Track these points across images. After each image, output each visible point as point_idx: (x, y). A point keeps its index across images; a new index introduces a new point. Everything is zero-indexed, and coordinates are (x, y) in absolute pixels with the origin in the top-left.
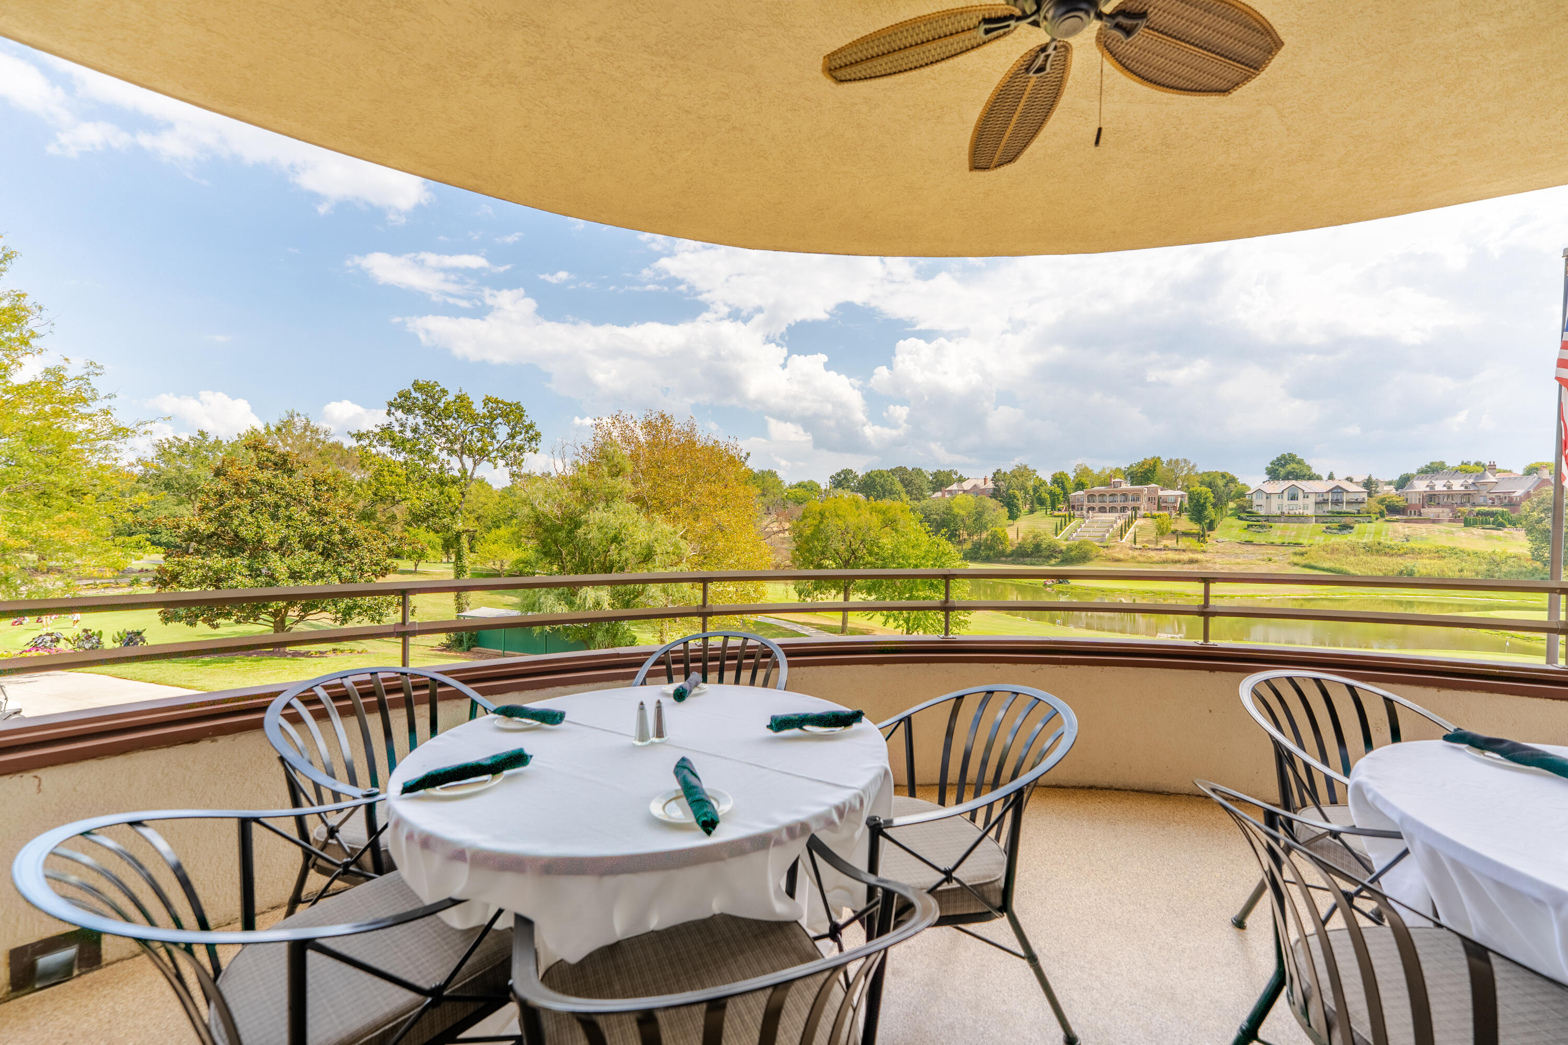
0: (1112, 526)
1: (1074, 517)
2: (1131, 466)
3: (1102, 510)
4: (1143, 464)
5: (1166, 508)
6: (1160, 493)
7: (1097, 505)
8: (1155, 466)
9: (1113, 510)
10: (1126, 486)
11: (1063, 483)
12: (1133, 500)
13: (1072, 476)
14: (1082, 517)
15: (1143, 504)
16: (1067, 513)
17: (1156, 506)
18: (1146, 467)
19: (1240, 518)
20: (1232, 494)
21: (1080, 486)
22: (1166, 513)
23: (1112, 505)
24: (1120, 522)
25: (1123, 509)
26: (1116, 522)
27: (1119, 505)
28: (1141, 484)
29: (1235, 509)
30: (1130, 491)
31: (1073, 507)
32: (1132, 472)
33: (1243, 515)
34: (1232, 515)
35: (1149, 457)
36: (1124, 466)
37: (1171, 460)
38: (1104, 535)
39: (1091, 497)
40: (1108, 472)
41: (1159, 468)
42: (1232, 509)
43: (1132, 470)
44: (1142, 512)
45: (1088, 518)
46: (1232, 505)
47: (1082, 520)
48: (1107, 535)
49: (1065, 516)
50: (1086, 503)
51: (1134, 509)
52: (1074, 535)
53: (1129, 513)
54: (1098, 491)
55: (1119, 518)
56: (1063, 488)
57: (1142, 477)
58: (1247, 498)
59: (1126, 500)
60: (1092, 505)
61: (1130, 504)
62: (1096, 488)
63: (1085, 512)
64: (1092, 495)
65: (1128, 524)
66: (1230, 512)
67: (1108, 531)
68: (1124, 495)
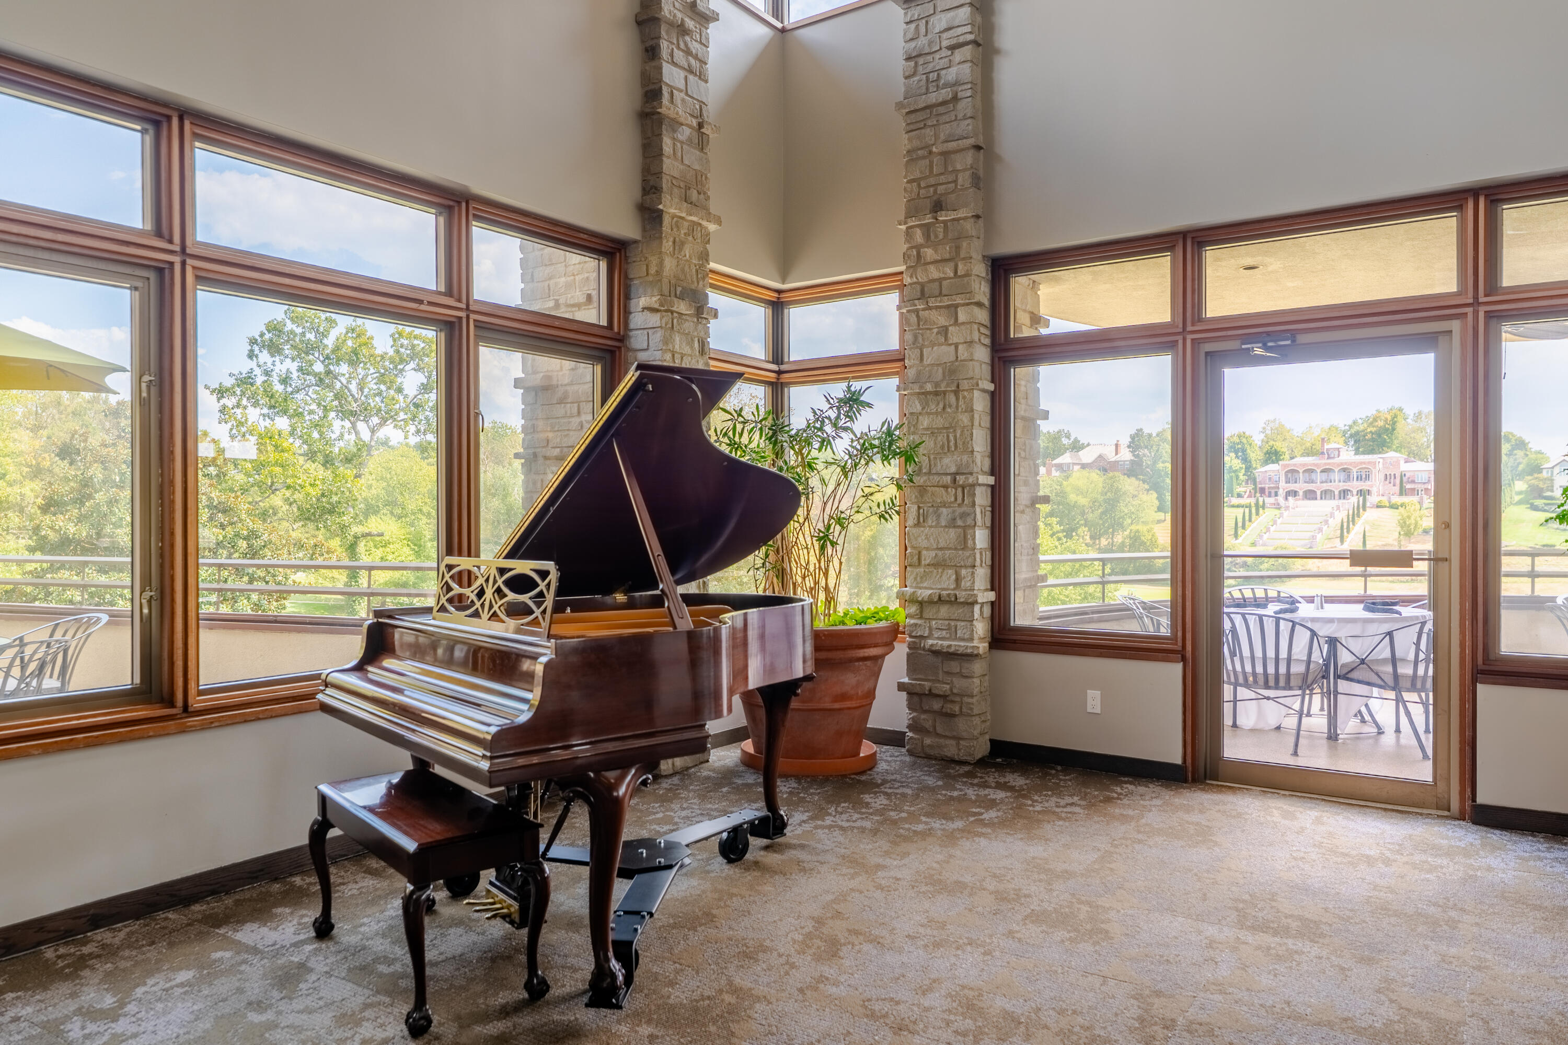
0: (1326, 522)
1: (1263, 507)
2: (1355, 422)
3: (1310, 495)
4: (1375, 420)
5: (1413, 492)
6: (1404, 467)
7: (1301, 487)
8: (1394, 423)
9: (1327, 494)
10: (1348, 456)
11: (1244, 451)
12: (1359, 478)
13: (1258, 439)
14: (1278, 506)
15: (1376, 485)
16: (1252, 501)
17: (1397, 489)
18: (1380, 423)
19: (1535, 508)
20: (1521, 467)
21: (1272, 456)
22: (1414, 499)
23: (1325, 486)
24: (1341, 515)
25: (1344, 494)
26: (1332, 515)
27: (1337, 486)
28: (1371, 452)
29: (1526, 492)
30: (1355, 464)
31: (1262, 491)
32: (1357, 433)
33: (1539, 502)
34: (1520, 503)
35: (1384, 407)
36: (1343, 422)
37: (1420, 413)
38: (1314, 537)
39: (1291, 474)
40: (1317, 432)
41: (1400, 425)
42: (1520, 493)
43: (1356, 428)
44: (1372, 499)
45: (1287, 508)
46: (1520, 486)
47: (1277, 512)
48: (1319, 536)
49: (1249, 506)
50: (1282, 484)
51: (1361, 493)
52: (1265, 537)
53: (1353, 500)
54: (1304, 465)
55: (1338, 508)
56: (1245, 460)
57: (1373, 440)
58: (1545, 474)
59: (1348, 478)
60: (1292, 487)
61: (1355, 485)
62: (1299, 460)
63: (1281, 499)
64: (1293, 471)
65: (1353, 518)
66: (1517, 498)
67: (1320, 530)
68: (1344, 470)
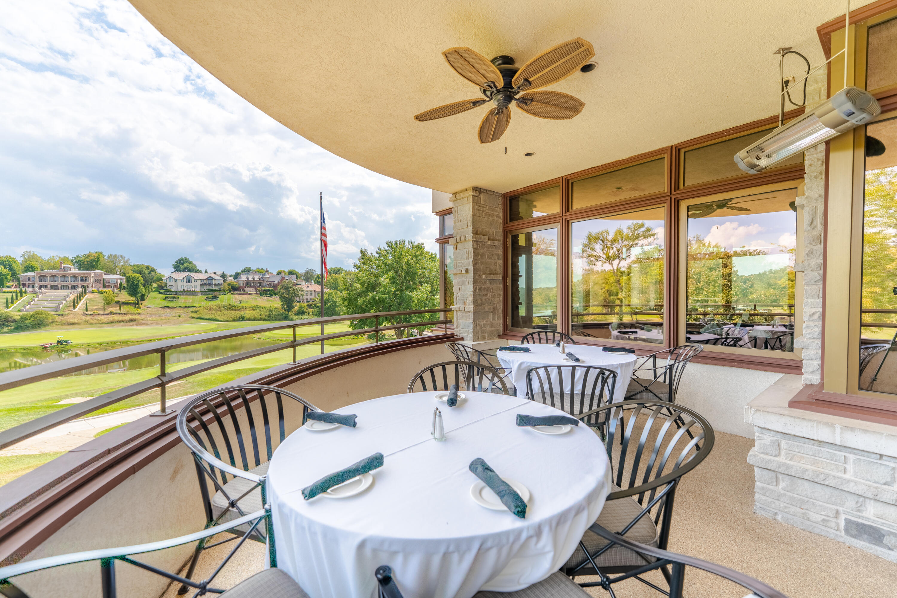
0: (65, 300)
1: (25, 292)
2: (78, 256)
3: (54, 287)
4: (89, 256)
5: (109, 287)
6: (104, 276)
7: (49, 283)
8: (98, 258)
9: (64, 287)
10: (75, 270)
11: (10, 265)
12: (82, 280)
13: (19, 260)
14: (35, 293)
15: (91, 284)
16: (18, 290)
17: (102, 285)
18: (92, 258)
19: (160, 293)
20: (154, 278)
21: (29, 268)
22: (110, 290)
23: (63, 284)
24: (72, 297)
25: (74, 287)
26: (68, 296)
27: (70, 283)
28: (88, 269)
29: (157, 287)
30: (80, 274)
31: (24, 285)
32: (80, 261)
33: (162, 291)
34: (155, 291)
35: (93, 251)
36: (71, 255)
37: (111, 255)
38: (58, 306)
39: (42, 277)
40: (57, 259)
41: (101, 259)
42: (154, 288)
43: (79, 259)
44: (90, 289)
45: (41, 293)
46: (155, 285)
47: (35, 295)
48: (61, 306)
49: (16, 293)
50: (37, 282)
51: (83, 287)
52: (28, 307)
53: (80, 290)
54: (50, 273)
55: (71, 293)
56: (11, 269)
57: (88, 264)
58: (164, 281)
59: (76, 280)
60: (43, 283)
61: (80, 283)
62: (46, 271)
63: (37, 289)
64: (43, 276)
65: (80, 297)
66: (154, 290)
67: (62, 303)
68: (74, 277)
